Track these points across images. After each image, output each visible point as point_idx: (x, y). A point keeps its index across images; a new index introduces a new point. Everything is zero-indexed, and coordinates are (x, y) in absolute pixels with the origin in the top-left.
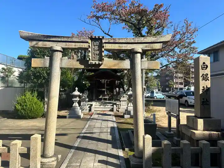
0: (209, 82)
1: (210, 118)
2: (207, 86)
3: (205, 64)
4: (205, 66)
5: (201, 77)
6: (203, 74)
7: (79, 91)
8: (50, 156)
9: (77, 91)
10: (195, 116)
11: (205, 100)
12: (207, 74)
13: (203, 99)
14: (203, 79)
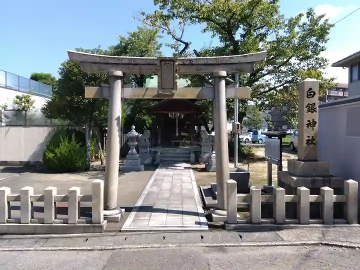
0: (317, 114)
1: (316, 161)
2: (313, 120)
3: (312, 90)
4: (312, 93)
5: (306, 107)
6: (309, 104)
7: (137, 130)
8: (113, 208)
9: (134, 130)
10: (298, 160)
11: (311, 138)
12: (314, 104)
13: (309, 137)
14: (309, 111)
